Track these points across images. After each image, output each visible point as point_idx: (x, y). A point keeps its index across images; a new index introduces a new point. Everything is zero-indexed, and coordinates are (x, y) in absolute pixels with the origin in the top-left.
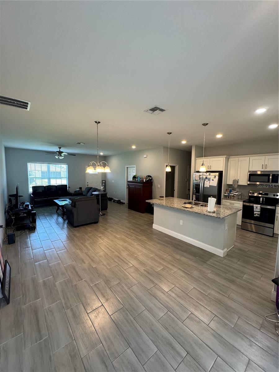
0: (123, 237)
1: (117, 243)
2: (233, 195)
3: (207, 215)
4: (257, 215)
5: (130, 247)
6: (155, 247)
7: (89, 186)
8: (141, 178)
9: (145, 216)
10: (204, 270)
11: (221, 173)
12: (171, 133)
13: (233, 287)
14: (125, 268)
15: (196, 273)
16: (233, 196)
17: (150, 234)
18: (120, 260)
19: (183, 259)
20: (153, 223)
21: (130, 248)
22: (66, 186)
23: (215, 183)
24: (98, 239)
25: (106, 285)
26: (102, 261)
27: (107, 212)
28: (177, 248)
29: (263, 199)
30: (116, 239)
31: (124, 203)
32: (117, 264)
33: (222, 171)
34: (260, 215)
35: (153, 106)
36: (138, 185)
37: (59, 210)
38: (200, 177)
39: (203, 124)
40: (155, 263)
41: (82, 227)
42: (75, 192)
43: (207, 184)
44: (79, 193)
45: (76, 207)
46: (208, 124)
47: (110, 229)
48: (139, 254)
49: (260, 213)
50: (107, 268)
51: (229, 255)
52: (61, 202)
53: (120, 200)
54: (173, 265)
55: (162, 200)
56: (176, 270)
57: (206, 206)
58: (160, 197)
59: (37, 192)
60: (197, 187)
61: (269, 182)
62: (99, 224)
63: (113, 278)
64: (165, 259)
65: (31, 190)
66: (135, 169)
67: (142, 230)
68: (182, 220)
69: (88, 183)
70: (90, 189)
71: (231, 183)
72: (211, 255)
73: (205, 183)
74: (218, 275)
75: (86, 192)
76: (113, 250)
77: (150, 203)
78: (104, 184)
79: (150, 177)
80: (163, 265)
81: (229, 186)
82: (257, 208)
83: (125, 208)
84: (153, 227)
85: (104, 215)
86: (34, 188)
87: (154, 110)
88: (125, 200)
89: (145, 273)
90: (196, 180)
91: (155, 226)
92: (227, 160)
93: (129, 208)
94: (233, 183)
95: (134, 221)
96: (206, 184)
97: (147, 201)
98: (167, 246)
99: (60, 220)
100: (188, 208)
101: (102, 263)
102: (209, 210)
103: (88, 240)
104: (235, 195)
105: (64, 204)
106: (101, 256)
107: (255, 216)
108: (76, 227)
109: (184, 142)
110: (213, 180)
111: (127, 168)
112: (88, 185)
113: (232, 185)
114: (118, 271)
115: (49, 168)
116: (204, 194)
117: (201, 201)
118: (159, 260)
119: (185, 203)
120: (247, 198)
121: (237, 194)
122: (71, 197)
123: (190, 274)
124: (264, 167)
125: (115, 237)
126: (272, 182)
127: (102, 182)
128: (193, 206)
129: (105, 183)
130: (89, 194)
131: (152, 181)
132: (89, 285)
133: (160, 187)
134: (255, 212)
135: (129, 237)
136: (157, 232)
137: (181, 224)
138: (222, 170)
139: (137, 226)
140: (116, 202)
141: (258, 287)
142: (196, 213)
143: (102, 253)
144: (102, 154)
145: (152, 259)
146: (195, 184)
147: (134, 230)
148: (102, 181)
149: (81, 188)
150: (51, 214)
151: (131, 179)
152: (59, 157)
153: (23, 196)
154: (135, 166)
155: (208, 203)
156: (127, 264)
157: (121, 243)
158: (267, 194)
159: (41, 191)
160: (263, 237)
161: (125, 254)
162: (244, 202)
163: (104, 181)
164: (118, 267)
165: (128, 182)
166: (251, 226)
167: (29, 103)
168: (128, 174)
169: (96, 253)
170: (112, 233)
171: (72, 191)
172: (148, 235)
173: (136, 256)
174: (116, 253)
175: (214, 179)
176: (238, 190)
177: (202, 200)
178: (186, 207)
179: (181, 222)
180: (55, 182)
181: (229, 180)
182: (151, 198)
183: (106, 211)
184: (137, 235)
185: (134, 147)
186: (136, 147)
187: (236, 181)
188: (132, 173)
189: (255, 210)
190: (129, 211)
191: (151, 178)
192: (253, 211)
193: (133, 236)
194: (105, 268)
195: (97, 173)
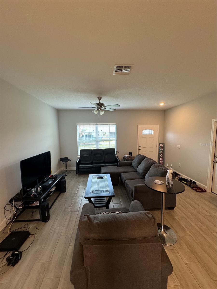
7: (141, 153)
22: (114, 149)
31: (205, 191)
53: (195, 182)
59: (84, 156)
65: (79, 154)
69: (140, 146)
75: (137, 162)
112: (140, 150)
115: (97, 128)
144: (162, 104)
149: (131, 154)
152: (99, 113)
153: (71, 160)
195: (153, 134)
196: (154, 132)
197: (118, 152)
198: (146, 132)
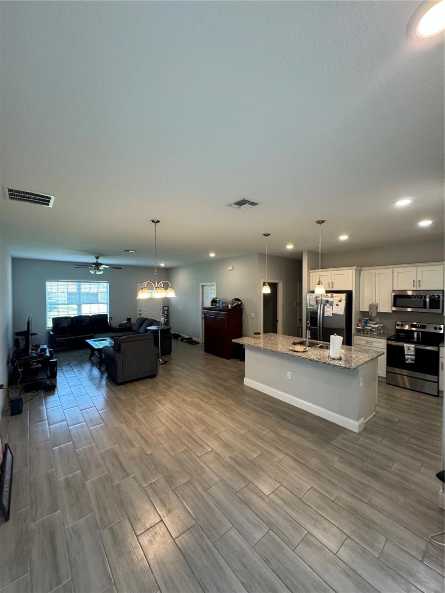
0: (196, 400)
1: (186, 411)
2: (370, 328)
3: (329, 364)
4: (410, 361)
5: (208, 417)
6: (248, 416)
7: (142, 316)
8: (225, 303)
9: (231, 364)
10: (328, 456)
11: (349, 294)
12: (269, 235)
13: (377, 485)
14: (199, 454)
15: (314, 462)
16: (371, 330)
17: (241, 394)
18: (191, 440)
19: (293, 437)
20: (244, 376)
21: (207, 419)
22: (107, 315)
23: (340, 309)
24: (156, 405)
25: (168, 486)
26: (163, 442)
27: (171, 359)
28: (284, 419)
29: (418, 335)
30: (186, 405)
31: (199, 343)
32: (186, 448)
33: (352, 291)
34: (415, 361)
35: (239, 199)
36: (218, 314)
37: (94, 355)
38: (317, 299)
39: (317, 222)
40: (248, 445)
41: (130, 384)
42: (120, 326)
43: (329, 312)
44: (127, 328)
45: (121, 352)
46: (324, 221)
47: (176, 388)
48: (222, 429)
49: (414, 357)
50: (170, 455)
51: (367, 429)
52: (98, 344)
53: (192, 338)
54: (278, 449)
55: (257, 338)
56: (281, 456)
57: (328, 348)
58: (255, 333)
59: (60, 326)
60: (313, 316)
61: (425, 307)
62: (159, 378)
63: (179, 472)
64: (263, 437)
65: (50, 324)
66: (215, 288)
67: (227, 387)
68: (289, 372)
69: (140, 311)
70: (143, 321)
71: (366, 309)
72: (339, 430)
73: (325, 310)
74: (352, 464)
75: (137, 325)
76: (181, 424)
77: (238, 344)
78: (166, 312)
79: (239, 300)
80: (260, 448)
81: (364, 314)
82: (409, 349)
83: (200, 351)
84: (245, 383)
85: (165, 362)
86: (55, 320)
87: (241, 203)
88: (200, 337)
89: (232, 462)
90: (311, 305)
91: (248, 382)
92: (359, 273)
93: (206, 351)
94: (370, 309)
95: (214, 373)
96: (327, 312)
97: (234, 341)
98: (267, 415)
99: (96, 372)
100: (299, 352)
101: (162, 446)
102: (332, 355)
103: (140, 406)
104: (374, 328)
105: (102, 347)
106: (160, 435)
107: (407, 362)
108: (120, 384)
109: (290, 247)
110: (337, 305)
111: (203, 286)
112: (140, 314)
113: (368, 312)
114: (188, 459)
115: (79, 288)
116: (324, 326)
117: (320, 340)
118: (254, 440)
119: (294, 344)
120: (393, 333)
121: (376, 326)
122: (113, 334)
123: (304, 463)
124: (417, 284)
125: (184, 401)
126: (431, 307)
127: (163, 309)
128: (308, 349)
129: (168, 310)
130: (142, 330)
131: (241, 307)
132: (140, 486)
133: (254, 316)
134: (406, 357)
135: (206, 401)
136: (252, 391)
137: (288, 377)
138: (351, 289)
139: (219, 381)
140: (185, 342)
141: (417, 484)
142: (312, 360)
143: (161, 429)
144: (162, 265)
145: (243, 437)
146: (310, 312)
147: (214, 388)
148: (163, 307)
149: (129, 320)
150: (80, 363)
151: (208, 304)
152: (95, 273)
153: (37, 334)
154: (215, 283)
155: (329, 342)
156: (203, 447)
157: (194, 411)
158: (424, 327)
159: (67, 326)
160: (423, 396)
161: (198, 430)
162: (388, 339)
163: (167, 307)
164: (187, 454)
165: (205, 309)
166: (403, 379)
167: (52, 197)
168: (204, 297)
169: (152, 428)
170: (178, 393)
171: (115, 324)
172: (237, 396)
173: (216, 432)
174: (185, 428)
175: (339, 303)
176: (378, 320)
177: (321, 338)
178: (296, 350)
179: (289, 374)
180: (89, 310)
181: (362, 304)
182: (240, 335)
183: (169, 356)
184: (219, 397)
185: (212, 255)
186: (216, 254)
187: (374, 307)
188: (211, 294)
189: (406, 353)
190: (206, 356)
191: (240, 302)
192: (404, 355)
193: (211, 399)
194: (166, 454)
197: (112, 319)
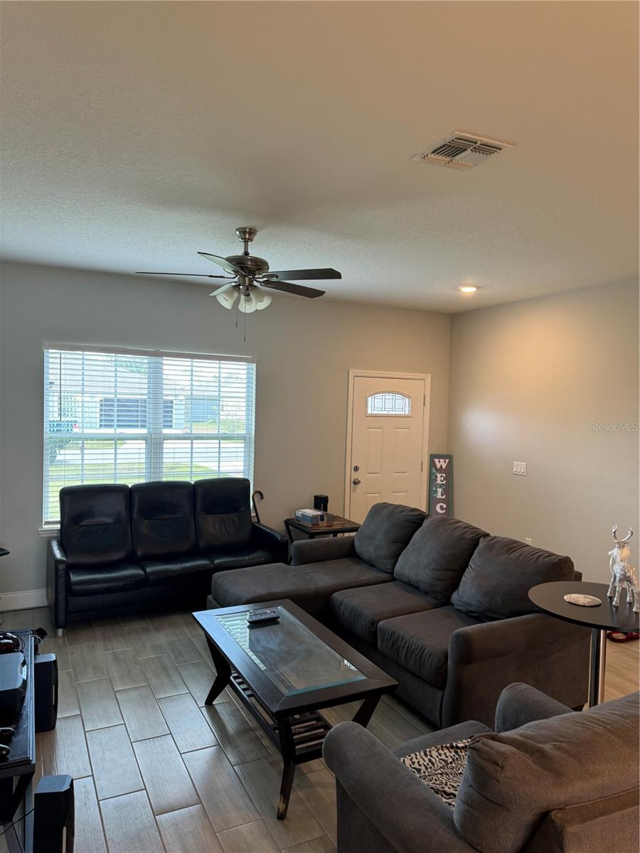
59: (86, 524)
65: (52, 512)
69: (356, 469)
78: (440, 479)
86: (68, 496)
112: (356, 483)
115: (156, 379)
127: (432, 464)
129: (449, 471)
149: (320, 503)
159: (111, 522)
163: (443, 458)
195: (407, 413)
196: (412, 407)
197: (262, 498)
198: (380, 404)
